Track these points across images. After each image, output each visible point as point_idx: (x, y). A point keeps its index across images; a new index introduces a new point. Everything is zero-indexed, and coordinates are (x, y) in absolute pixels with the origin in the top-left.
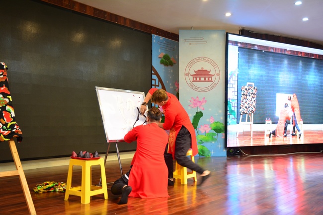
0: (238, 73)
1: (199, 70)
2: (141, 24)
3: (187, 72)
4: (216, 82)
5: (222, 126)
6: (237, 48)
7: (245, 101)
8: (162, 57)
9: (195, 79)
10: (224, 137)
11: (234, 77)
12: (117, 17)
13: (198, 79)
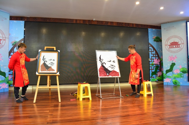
1: (172, 42)
2: (142, 25)
3: (166, 44)
4: (182, 47)
8: (155, 38)
9: (170, 47)
10: (187, 76)
13: (172, 47)
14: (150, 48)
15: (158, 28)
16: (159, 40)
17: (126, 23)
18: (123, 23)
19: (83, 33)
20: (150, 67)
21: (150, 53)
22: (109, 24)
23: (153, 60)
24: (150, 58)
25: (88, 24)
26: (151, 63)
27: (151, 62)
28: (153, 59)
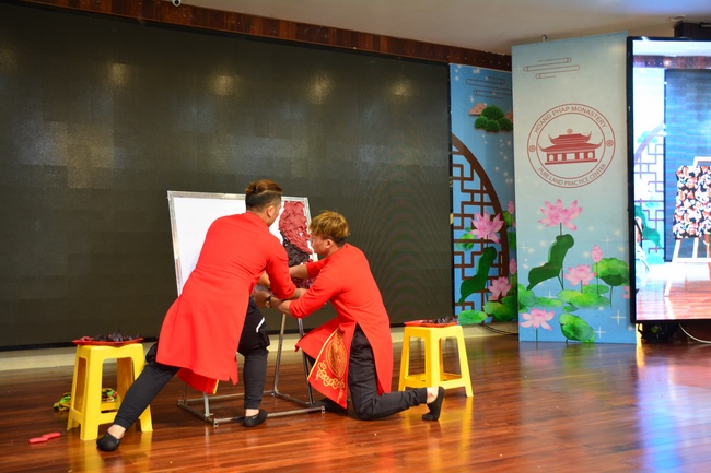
0: (665, 134)
1: (561, 137)
2: (419, 45)
3: (533, 143)
4: (605, 161)
5: (622, 268)
6: (660, 72)
7: (687, 204)
8: (480, 112)
9: (552, 158)
10: (628, 296)
11: (652, 146)
12: (354, 36)
13: (560, 157)
14: (458, 159)
15: (498, 62)
16: (498, 122)
17: (340, 32)
18: (326, 29)
19: (118, 72)
20: (453, 254)
21: (456, 185)
22: (256, 30)
23: (467, 221)
24: (457, 209)
25: (140, 18)
26: (458, 235)
27: (462, 228)
28: (472, 216)
